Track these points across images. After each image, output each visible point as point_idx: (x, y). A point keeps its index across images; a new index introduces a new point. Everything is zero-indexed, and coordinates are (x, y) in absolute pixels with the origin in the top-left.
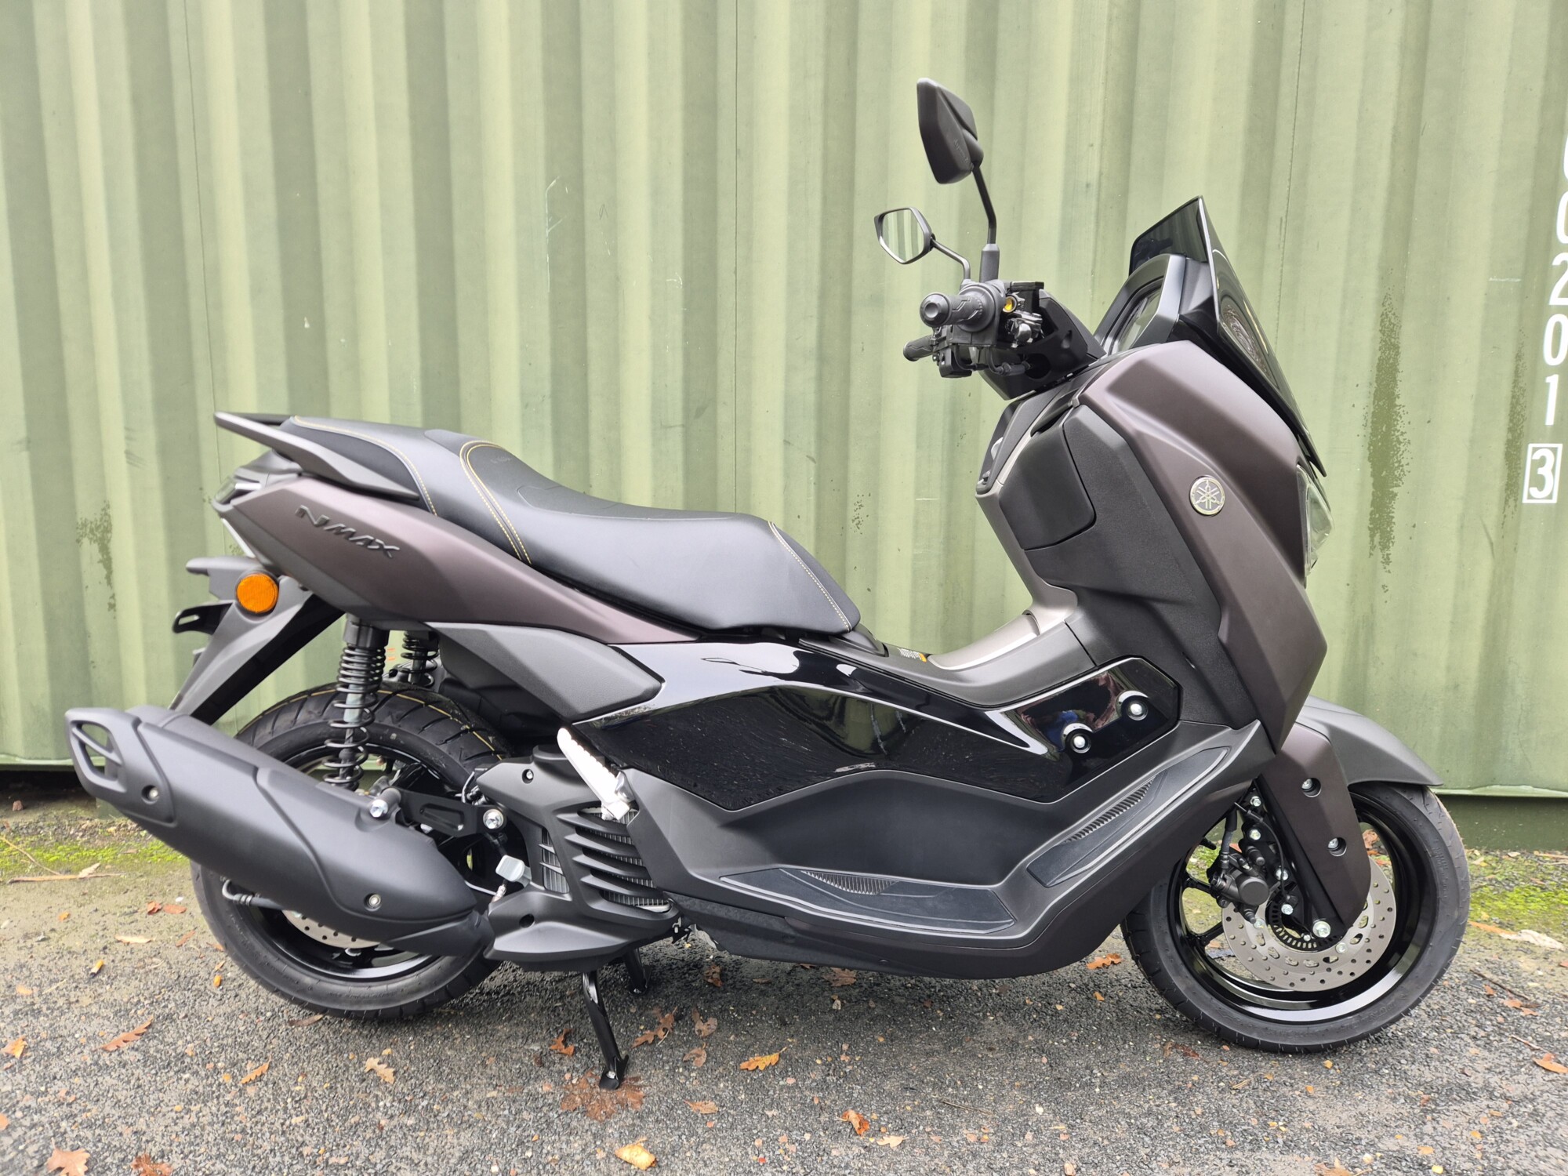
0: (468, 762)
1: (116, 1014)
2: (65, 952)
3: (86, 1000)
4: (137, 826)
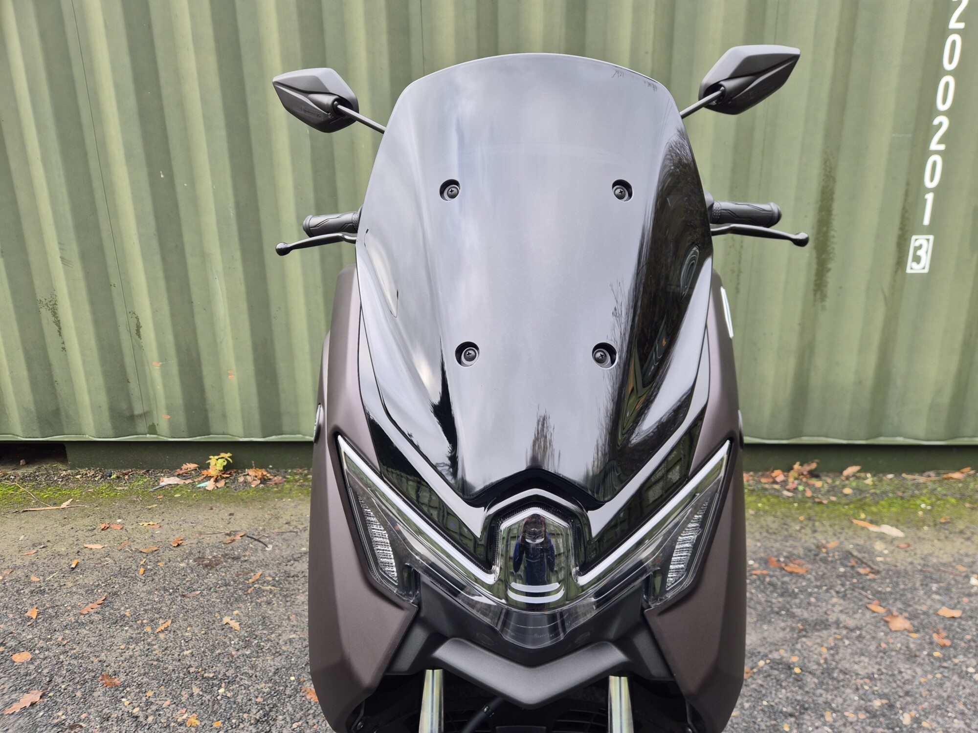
1: (86, 592)
2: (56, 555)
3: (70, 584)
4: (93, 475)
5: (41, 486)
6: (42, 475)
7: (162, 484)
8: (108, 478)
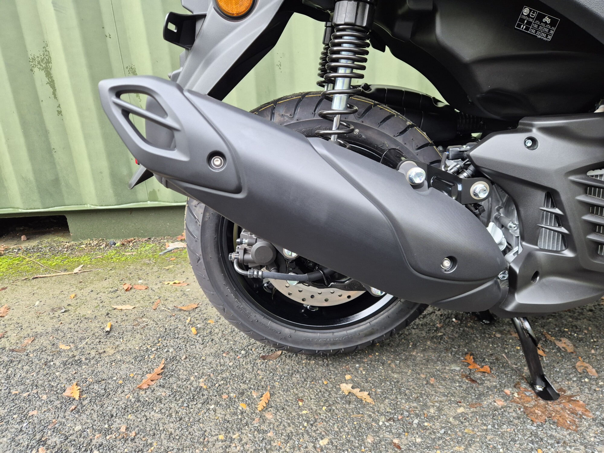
0: (419, 151)
1: (135, 358)
2: (82, 319)
3: (110, 351)
4: (97, 244)
5: (47, 256)
6: (45, 247)
7: (169, 248)
8: (113, 246)
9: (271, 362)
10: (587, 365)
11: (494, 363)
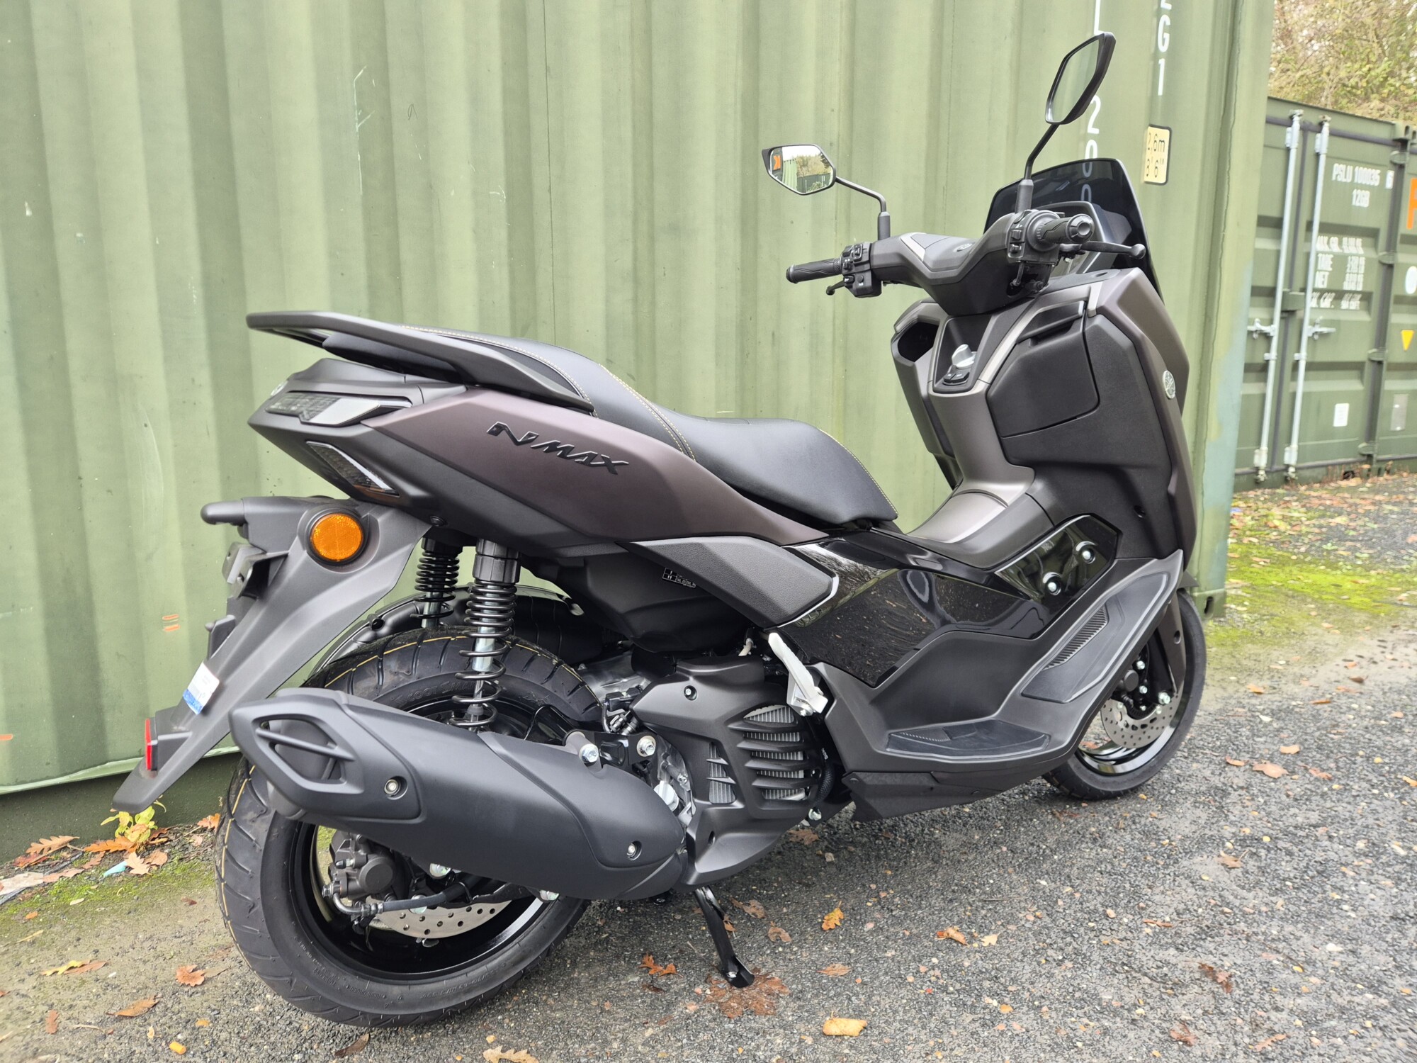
7: (7, 892)
9: (356, 1056)
10: (780, 929)
11: (678, 958)
